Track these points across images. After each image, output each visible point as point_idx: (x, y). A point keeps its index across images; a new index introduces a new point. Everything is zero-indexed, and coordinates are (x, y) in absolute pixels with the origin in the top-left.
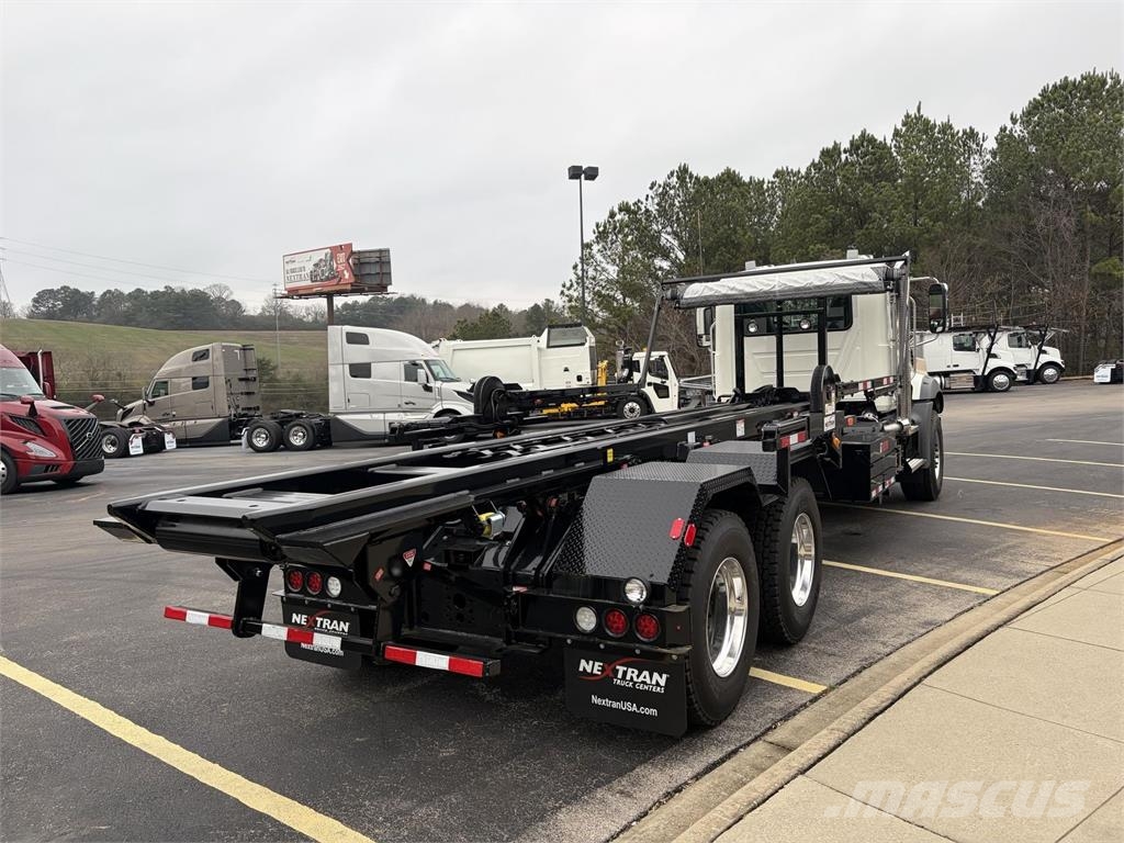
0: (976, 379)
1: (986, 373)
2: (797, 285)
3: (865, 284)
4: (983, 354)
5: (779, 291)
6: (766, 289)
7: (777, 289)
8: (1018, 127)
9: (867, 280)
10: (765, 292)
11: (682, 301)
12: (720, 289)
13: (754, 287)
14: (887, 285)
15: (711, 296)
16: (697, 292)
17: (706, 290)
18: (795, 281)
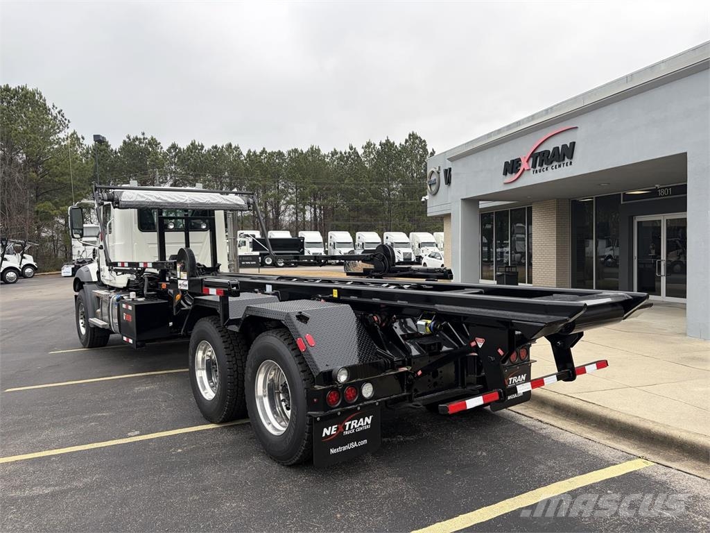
3: (238, 205)
5: (190, 204)
6: (182, 201)
7: (188, 202)
9: (238, 203)
11: (121, 203)
12: (150, 198)
13: (174, 199)
14: (249, 206)
15: (143, 201)
16: (132, 198)
17: (138, 197)
18: (199, 199)
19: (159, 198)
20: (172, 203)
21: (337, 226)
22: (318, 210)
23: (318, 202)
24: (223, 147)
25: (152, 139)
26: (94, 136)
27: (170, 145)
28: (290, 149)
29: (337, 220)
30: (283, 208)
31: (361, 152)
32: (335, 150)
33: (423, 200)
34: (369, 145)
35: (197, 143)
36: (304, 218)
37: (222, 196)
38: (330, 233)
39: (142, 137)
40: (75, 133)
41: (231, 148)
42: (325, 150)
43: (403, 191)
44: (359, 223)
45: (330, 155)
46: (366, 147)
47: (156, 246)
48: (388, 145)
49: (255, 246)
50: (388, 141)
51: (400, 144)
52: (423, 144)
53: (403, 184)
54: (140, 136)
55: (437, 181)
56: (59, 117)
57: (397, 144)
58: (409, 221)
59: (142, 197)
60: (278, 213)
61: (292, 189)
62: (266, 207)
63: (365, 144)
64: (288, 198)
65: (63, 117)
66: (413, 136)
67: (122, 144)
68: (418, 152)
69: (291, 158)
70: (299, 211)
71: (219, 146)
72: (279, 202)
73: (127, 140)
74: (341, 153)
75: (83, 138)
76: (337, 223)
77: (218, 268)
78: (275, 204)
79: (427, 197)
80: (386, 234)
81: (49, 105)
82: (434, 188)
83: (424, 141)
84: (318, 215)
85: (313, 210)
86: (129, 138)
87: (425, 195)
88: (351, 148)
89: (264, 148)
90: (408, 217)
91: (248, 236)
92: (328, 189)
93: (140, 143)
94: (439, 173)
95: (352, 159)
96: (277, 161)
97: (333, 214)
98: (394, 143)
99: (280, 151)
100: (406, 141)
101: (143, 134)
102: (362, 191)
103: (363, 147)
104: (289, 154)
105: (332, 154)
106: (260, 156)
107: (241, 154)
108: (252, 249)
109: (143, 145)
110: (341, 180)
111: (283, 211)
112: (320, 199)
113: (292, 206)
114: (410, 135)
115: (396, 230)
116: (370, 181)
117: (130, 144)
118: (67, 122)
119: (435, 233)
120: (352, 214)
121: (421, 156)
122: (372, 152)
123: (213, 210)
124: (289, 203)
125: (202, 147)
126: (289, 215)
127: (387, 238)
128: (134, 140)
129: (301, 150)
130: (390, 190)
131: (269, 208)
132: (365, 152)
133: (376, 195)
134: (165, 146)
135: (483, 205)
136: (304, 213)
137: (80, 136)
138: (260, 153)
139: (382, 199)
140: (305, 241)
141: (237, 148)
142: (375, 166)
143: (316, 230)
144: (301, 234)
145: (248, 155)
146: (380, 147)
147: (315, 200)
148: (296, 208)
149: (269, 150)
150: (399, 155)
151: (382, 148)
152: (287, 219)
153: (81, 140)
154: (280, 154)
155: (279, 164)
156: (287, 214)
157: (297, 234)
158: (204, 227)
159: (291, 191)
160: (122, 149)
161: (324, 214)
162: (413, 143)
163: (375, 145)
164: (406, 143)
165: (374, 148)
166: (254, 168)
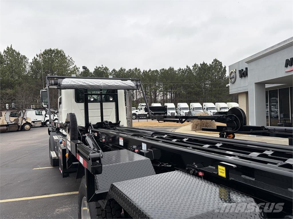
0: (42, 123)
1: (45, 122)
2: (109, 84)
4: (44, 116)
5: (103, 86)
6: (98, 84)
7: (102, 85)
8: (38, 58)
9: (131, 85)
10: (98, 86)
11: (61, 85)
12: (79, 82)
13: (93, 83)
14: (137, 87)
15: (75, 85)
16: (68, 83)
17: (72, 82)
18: (108, 83)
19: (84, 83)
20: (92, 86)
21: (181, 101)
22: (173, 94)
23: (173, 91)
24: (133, 69)
25: (106, 67)
26: (83, 67)
27: (112, 70)
28: (161, 69)
29: (181, 98)
30: (158, 94)
31: (192, 68)
32: (180, 68)
33: (227, 86)
34: (195, 65)
35: (123, 69)
36: (167, 97)
37: (122, 81)
38: (178, 104)
39: (102, 67)
40: (75, 66)
41: (137, 70)
42: (176, 69)
43: (211, 84)
44: (191, 99)
45: (178, 71)
46: (194, 66)
47: (83, 111)
48: (204, 65)
49: (146, 110)
50: (204, 63)
51: (210, 64)
52: (220, 64)
53: (211, 82)
54: (101, 66)
55: (235, 76)
56: (71, 60)
57: (208, 64)
58: (214, 98)
59: (74, 82)
60: (156, 96)
61: (162, 86)
62: (151, 93)
63: (193, 65)
64: (160, 90)
65: (72, 60)
66: (216, 60)
67: (94, 70)
68: (218, 67)
69: (161, 72)
70: (165, 95)
71: (132, 69)
72: (156, 91)
73: (96, 68)
74: (183, 69)
75: (79, 68)
76: (181, 99)
77: (119, 123)
78: (155, 92)
79: (229, 85)
80: (204, 104)
81: (67, 55)
82: (233, 80)
83: (221, 62)
84: (173, 96)
85: (170, 94)
86: (97, 67)
87: (228, 83)
88: (187, 67)
89: (150, 69)
90: (214, 96)
91: (143, 106)
92: (177, 85)
93: (101, 69)
94: (235, 72)
95: (188, 71)
96: (155, 74)
97: (179, 95)
98: (207, 64)
99: (156, 70)
100: (213, 63)
101: (102, 65)
102: (192, 85)
103: (192, 66)
104: (161, 71)
105: (179, 70)
106: (148, 72)
107: (141, 72)
108: (145, 111)
109: (102, 70)
110: (183, 81)
111: (158, 95)
112: (174, 89)
113: (162, 93)
114: (214, 60)
115: (208, 102)
116: (196, 81)
117: (97, 70)
118: (73, 62)
119: (227, 103)
120: (188, 95)
121: (220, 69)
122: (197, 68)
123: (117, 90)
124: (160, 91)
125: (125, 70)
126: (160, 97)
127: (205, 105)
128: (99, 68)
129: (166, 69)
130: (205, 84)
131: (152, 94)
132: (194, 68)
133: (199, 87)
134: (111, 70)
135: (267, 86)
136: (167, 96)
137: (78, 68)
138: (148, 71)
139: (201, 89)
140: (167, 107)
141: (139, 70)
142: (198, 74)
143: (172, 103)
144: (166, 104)
145: (144, 72)
146: (200, 66)
147: (171, 90)
148: (163, 94)
149: (152, 70)
150: (209, 69)
151: (201, 66)
152: (160, 98)
153: (79, 69)
154: (157, 71)
155: (156, 75)
156: (159, 96)
157: (164, 105)
158: (111, 99)
159: (161, 86)
160: (94, 72)
161: (175, 96)
162: (216, 63)
163: (198, 65)
164: (212, 63)
165: (198, 66)
166: (146, 77)
